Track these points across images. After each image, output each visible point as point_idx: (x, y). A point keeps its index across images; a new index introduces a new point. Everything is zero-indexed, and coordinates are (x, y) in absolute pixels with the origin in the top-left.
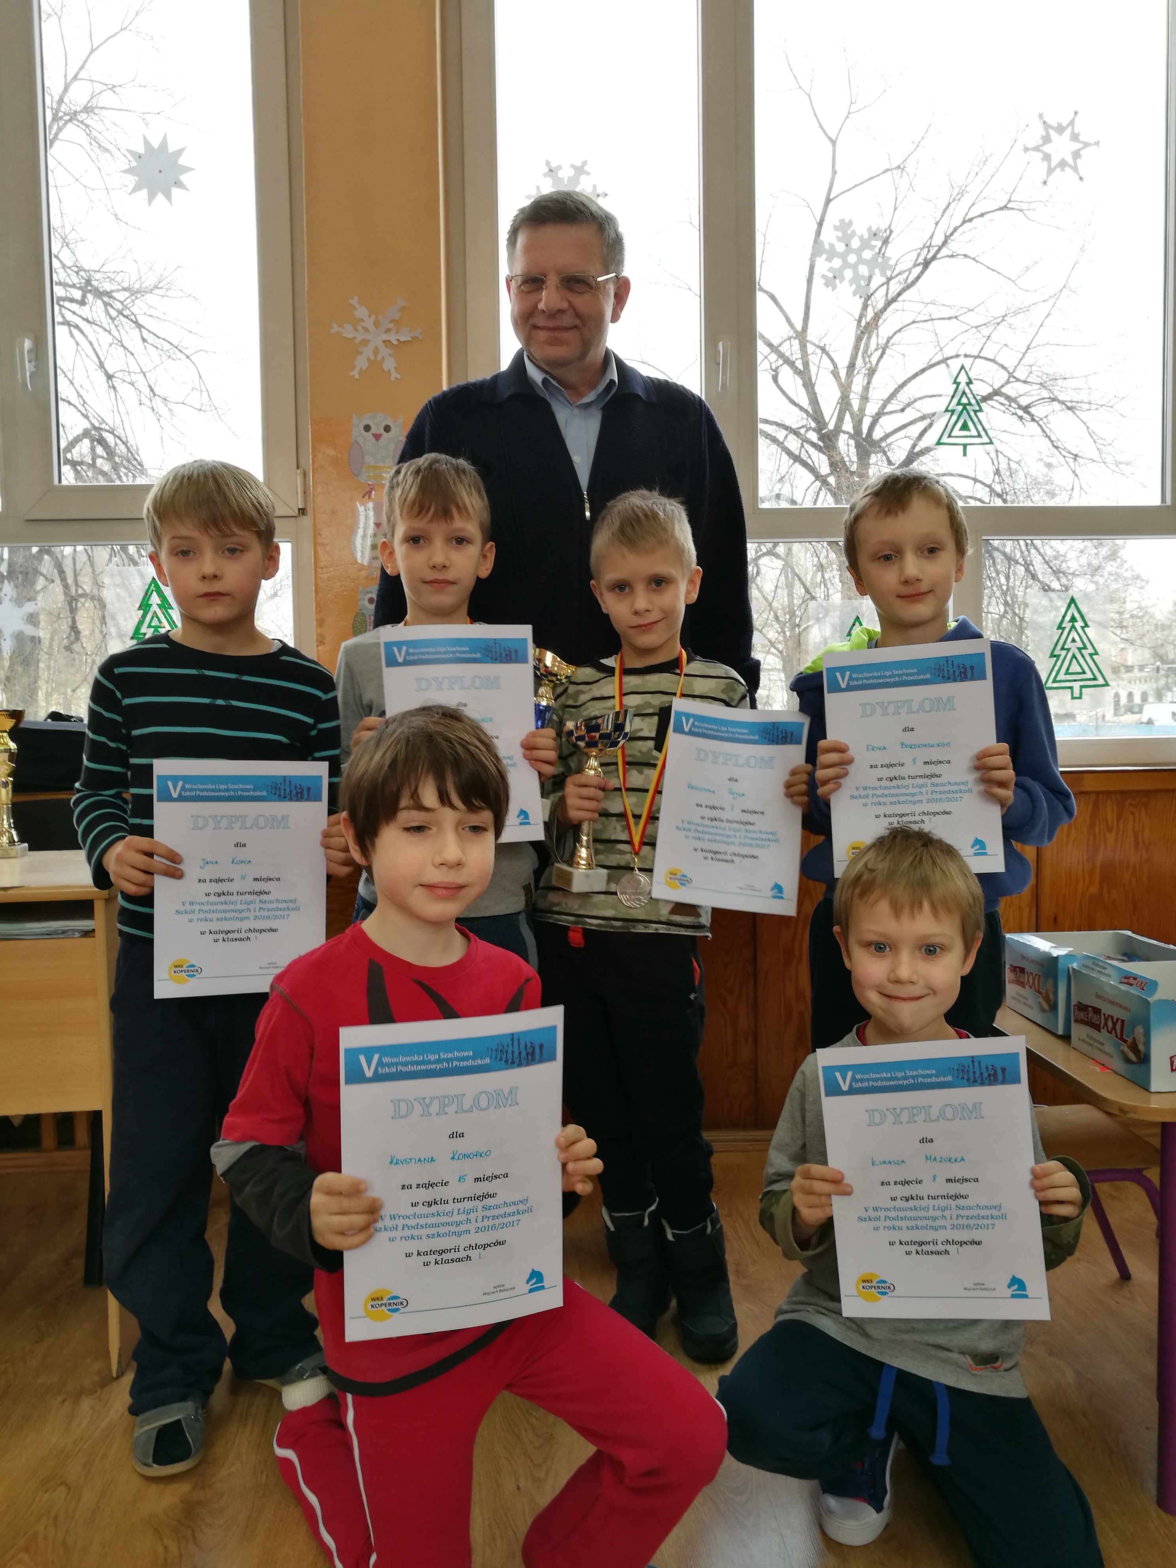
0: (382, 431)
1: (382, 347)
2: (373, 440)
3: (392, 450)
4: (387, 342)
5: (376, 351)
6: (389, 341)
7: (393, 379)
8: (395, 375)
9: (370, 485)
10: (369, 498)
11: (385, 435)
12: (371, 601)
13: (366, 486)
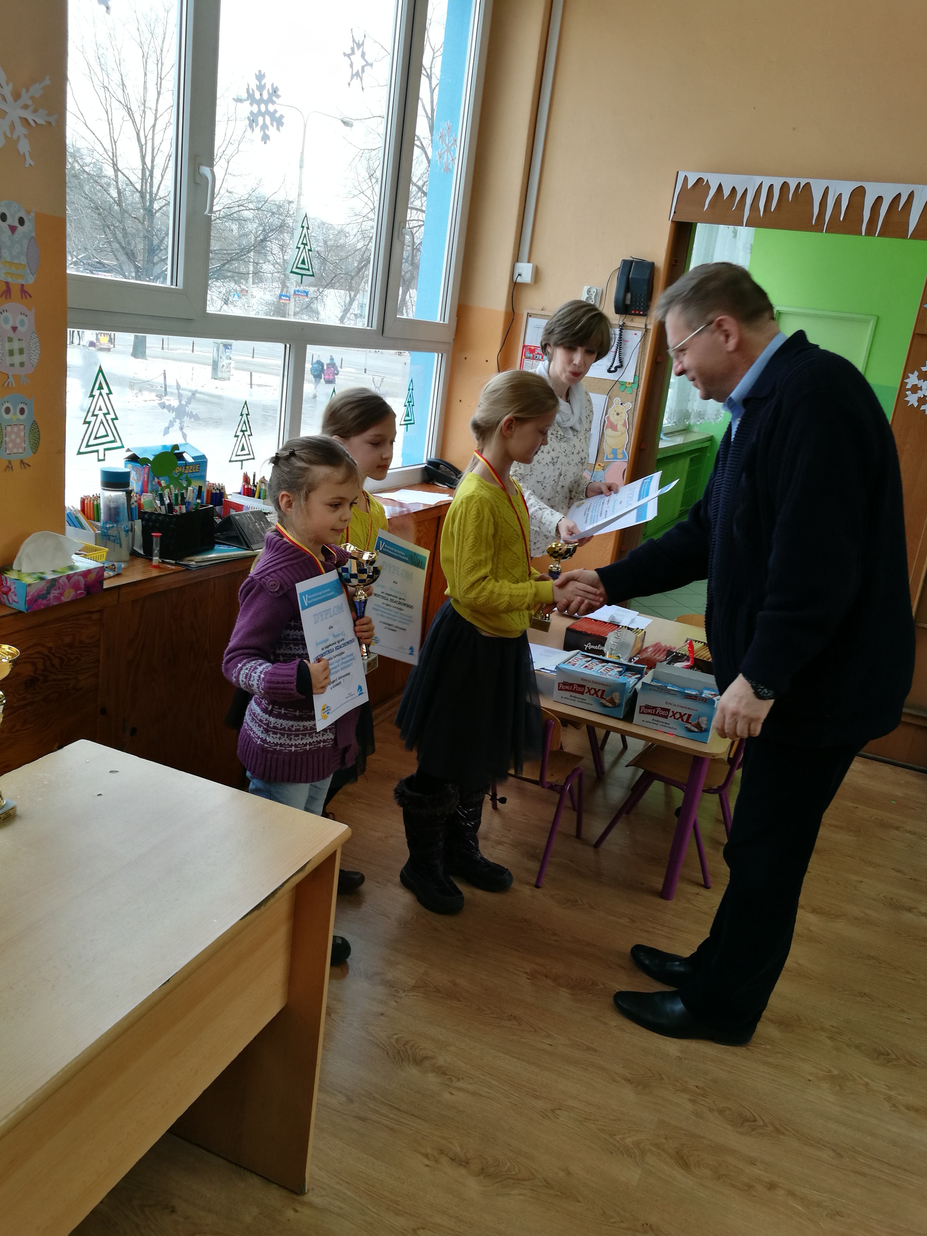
0: (16, 223)
1: (18, 124)
2: (9, 232)
3: (26, 246)
4: (25, 121)
5: (12, 127)
6: (26, 120)
7: (27, 165)
8: (29, 161)
9: (7, 284)
10: (6, 298)
11: (20, 229)
12: (8, 411)
13: (4, 284)
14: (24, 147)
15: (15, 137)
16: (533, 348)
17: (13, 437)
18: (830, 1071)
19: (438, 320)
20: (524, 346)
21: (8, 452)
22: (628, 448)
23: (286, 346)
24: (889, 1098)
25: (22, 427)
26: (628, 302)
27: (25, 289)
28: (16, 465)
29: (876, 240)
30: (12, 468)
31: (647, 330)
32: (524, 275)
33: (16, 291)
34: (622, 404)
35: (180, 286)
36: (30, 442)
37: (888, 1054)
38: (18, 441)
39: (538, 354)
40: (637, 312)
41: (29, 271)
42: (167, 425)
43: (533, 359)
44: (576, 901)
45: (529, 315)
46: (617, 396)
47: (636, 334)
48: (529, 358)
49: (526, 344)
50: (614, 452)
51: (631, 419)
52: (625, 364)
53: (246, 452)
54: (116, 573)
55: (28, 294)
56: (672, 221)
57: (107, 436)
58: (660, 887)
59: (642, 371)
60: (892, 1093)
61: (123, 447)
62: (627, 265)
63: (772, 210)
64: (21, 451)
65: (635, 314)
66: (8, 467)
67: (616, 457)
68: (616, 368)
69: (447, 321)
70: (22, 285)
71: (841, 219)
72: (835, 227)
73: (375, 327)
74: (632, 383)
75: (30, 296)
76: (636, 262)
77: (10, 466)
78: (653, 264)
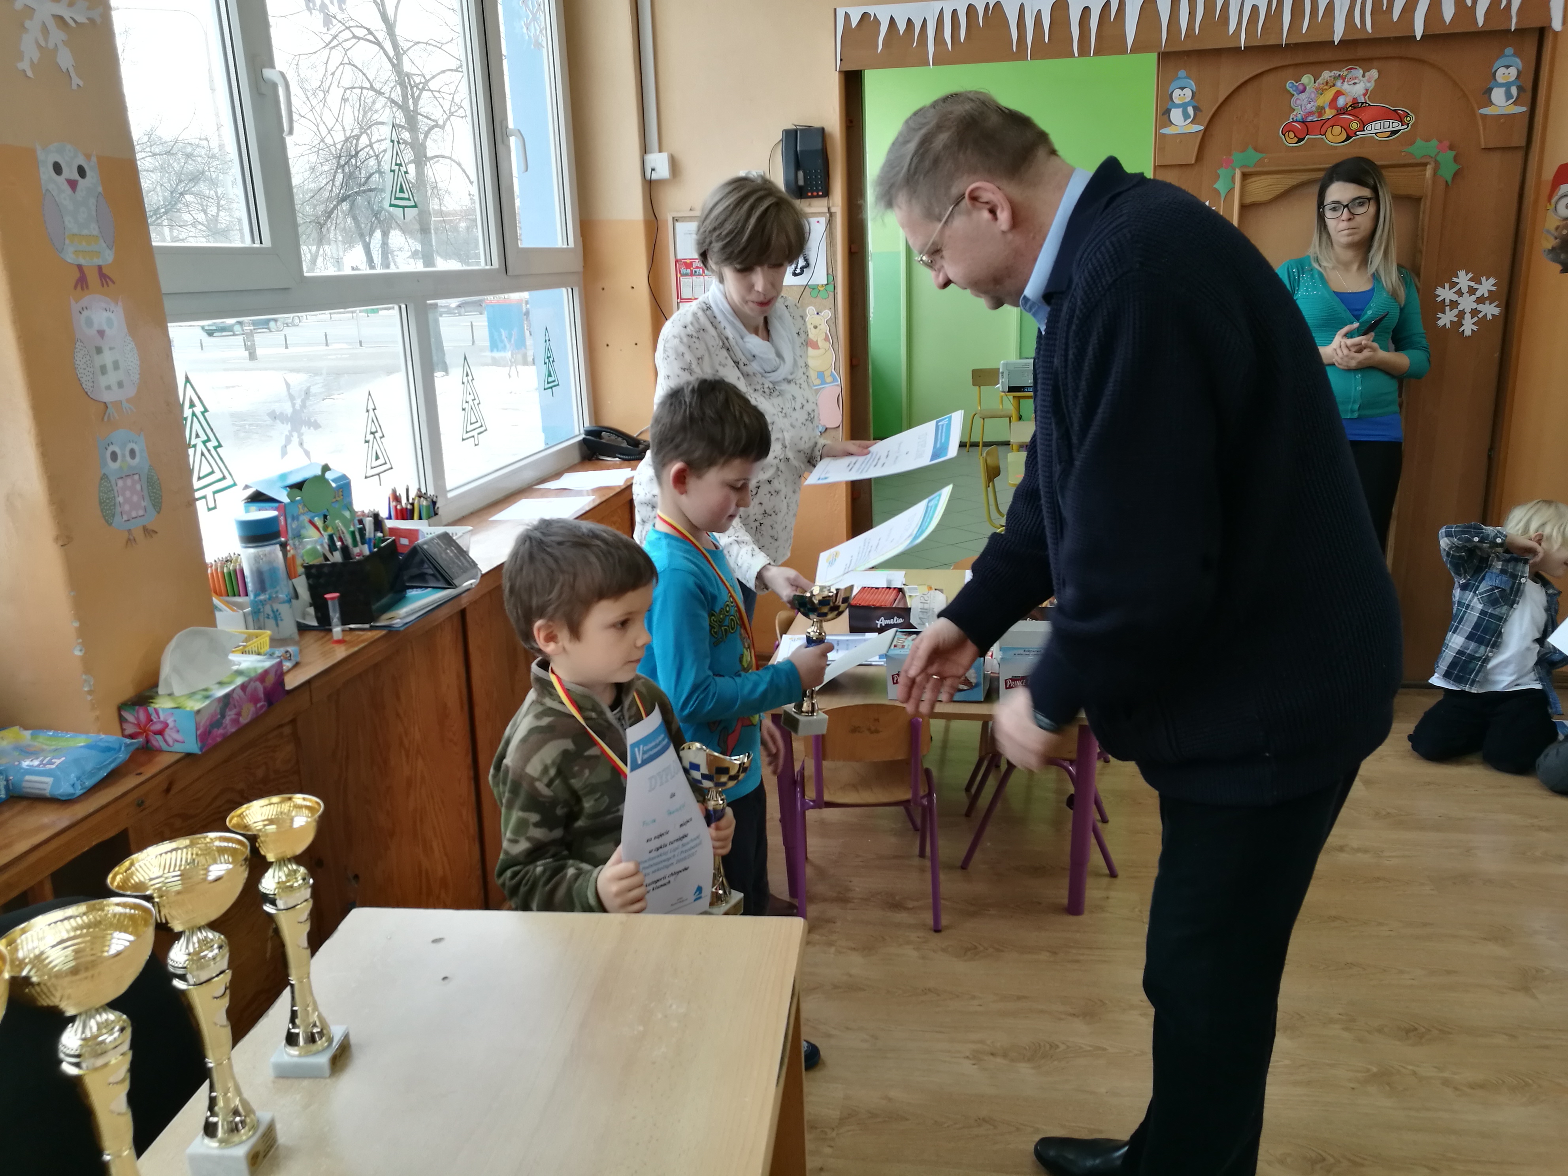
0: (76, 176)
1: (52, 25)
2: (69, 190)
3: (94, 208)
4: (60, 20)
5: (45, 30)
6: (61, 18)
7: (74, 87)
8: (76, 80)
9: (80, 267)
10: (82, 289)
11: (82, 183)
12: (114, 457)
13: (77, 270)
14: (65, 59)
15: (51, 45)
16: (688, 261)
17: (128, 494)
18: (1368, 1070)
19: (560, 244)
20: (677, 261)
21: (125, 518)
22: (837, 368)
23: (400, 308)
24: (1446, 1082)
25: (136, 477)
26: (801, 182)
27: (105, 271)
28: (139, 534)
29: (1093, 61)
30: (135, 540)
31: (831, 214)
32: (657, 169)
33: (93, 278)
34: (818, 314)
35: (267, 242)
36: (150, 497)
37: (1416, 1029)
38: (135, 498)
39: (697, 267)
40: (815, 194)
41: (104, 245)
42: (283, 443)
43: (692, 275)
44: (976, 948)
45: (675, 220)
46: (810, 305)
47: (818, 222)
48: (686, 275)
49: (679, 257)
50: (821, 375)
51: (833, 330)
52: (812, 262)
53: (381, 461)
54: (294, 663)
55: (109, 278)
56: (840, 71)
57: (213, 472)
58: (1065, 901)
59: (836, 267)
60: (1446, 1074)
61: (235, 484)
62: (791, 136)
63: (962, 41)
64: (141, 512)
65: (813, 197)
66: (129, 540)
67: (824, 382)
68: (802, 268)
69: (572, 244)
70: (100, 268)
71: (1047, 41)
72: (1042, 51)
73: (496, 264)
74: (827, 284)
75: (113, 282)
76: (801, 130)
77: (132, 538)
78: (823, 129)
